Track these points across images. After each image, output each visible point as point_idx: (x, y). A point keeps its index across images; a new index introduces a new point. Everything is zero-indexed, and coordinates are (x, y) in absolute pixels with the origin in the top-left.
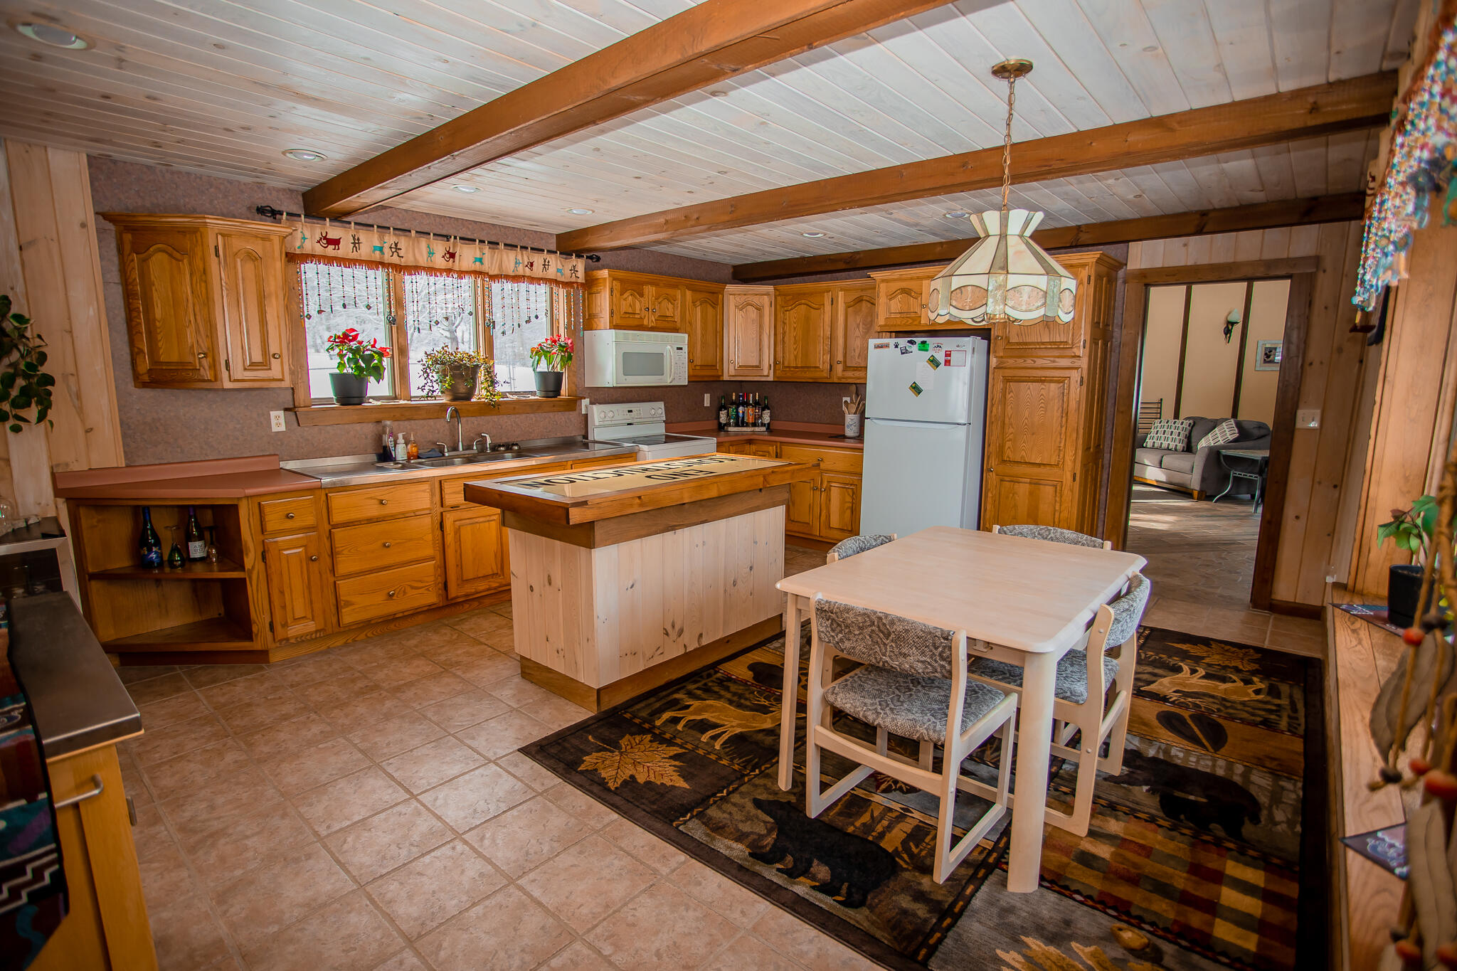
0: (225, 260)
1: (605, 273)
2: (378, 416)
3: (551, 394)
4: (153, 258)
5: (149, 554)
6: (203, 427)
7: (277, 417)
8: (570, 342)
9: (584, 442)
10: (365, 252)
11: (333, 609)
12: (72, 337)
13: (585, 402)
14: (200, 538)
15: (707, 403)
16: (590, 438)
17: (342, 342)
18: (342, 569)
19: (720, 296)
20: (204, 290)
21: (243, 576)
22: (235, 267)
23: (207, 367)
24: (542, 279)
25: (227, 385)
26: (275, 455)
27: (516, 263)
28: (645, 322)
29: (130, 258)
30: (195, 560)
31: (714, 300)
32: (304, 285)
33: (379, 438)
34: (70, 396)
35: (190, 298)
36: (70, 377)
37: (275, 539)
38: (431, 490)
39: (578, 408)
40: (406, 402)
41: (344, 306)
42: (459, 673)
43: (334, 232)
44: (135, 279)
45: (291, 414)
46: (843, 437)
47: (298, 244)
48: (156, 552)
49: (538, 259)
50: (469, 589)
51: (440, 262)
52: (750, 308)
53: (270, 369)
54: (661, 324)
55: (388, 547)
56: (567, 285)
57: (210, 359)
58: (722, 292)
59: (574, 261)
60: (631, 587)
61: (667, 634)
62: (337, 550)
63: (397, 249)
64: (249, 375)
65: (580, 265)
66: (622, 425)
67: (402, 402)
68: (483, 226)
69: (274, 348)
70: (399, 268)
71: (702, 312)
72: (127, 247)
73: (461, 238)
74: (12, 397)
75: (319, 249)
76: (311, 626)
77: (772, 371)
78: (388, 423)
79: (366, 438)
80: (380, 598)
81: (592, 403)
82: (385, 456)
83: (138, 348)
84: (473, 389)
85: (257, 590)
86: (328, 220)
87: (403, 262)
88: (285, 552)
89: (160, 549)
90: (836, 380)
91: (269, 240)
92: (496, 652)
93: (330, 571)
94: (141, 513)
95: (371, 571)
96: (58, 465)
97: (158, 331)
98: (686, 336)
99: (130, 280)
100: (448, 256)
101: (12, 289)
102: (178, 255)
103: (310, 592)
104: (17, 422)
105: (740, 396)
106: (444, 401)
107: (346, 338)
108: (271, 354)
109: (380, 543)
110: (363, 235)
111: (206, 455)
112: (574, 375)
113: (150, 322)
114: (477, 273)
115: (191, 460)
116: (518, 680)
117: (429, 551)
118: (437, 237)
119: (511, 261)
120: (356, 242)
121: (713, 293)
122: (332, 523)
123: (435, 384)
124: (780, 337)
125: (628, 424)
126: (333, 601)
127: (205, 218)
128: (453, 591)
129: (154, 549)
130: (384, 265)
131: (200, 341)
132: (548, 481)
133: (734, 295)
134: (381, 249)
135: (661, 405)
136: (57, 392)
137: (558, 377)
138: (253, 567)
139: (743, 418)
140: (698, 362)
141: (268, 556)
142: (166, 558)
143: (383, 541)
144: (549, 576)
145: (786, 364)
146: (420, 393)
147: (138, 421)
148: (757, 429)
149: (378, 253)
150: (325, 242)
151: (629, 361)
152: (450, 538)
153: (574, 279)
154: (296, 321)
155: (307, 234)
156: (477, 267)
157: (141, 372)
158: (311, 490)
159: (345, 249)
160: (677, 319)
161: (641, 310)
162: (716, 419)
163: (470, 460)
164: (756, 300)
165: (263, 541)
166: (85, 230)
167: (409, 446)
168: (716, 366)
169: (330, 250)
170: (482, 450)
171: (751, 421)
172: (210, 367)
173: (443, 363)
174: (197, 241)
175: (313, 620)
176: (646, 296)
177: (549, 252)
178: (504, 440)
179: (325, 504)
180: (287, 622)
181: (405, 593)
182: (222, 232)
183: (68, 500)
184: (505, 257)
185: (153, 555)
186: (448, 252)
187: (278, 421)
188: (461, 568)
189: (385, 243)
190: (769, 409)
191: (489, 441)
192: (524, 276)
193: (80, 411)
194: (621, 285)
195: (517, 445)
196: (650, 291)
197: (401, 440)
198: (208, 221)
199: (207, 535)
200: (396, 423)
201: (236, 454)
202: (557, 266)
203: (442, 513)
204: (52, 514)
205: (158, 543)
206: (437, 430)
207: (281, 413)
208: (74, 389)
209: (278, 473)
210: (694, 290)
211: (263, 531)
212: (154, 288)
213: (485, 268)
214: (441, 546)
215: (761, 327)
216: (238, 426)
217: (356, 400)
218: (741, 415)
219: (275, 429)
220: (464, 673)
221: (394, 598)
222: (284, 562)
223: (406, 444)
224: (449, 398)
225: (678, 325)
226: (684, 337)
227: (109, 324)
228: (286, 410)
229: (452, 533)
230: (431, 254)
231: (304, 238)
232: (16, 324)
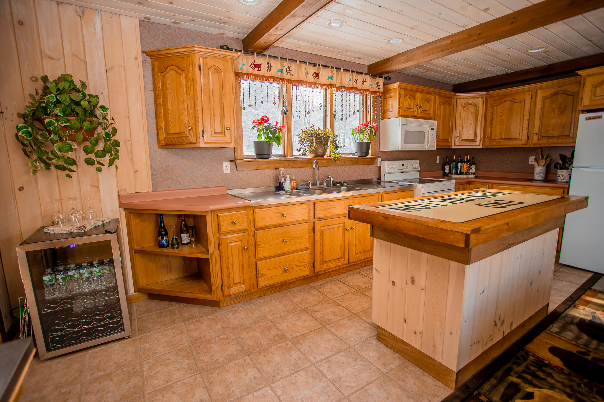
0: (204, 72)
1: (396, 85)
2: (277, 165)
3: (364, 154)
4: (168, 74)
5: (162, 241)
6: (190, 170)
7: (226, 165)
8: (375, 125)
9: (379, 182)
10: (274, 72)
11: (255, 278)
12: (129, 120)
13: (379, 159)
14: (187, 232)
15: (438, 162)
16: (382, 179)
17: (261, 123)
18: (260, 255)
19: (453, 100)
20: (192, 90)
21: (208, 258)
22: (209, 76)
23: (192, 135)
24: (361, 89)
25: (203, 145)
26: (224, 186)
27: (349, 80)
28: (416, 114)
29: (157, 75)
30: (184, 244)
31: (448, 102)
32: (242, 91)
33: (277, 178)
34: (128, 152)
35: (185, 96)
36: (128, 142)
37: (225, 237)
38: (309, 208)
39: (376, 163)
40: (291, 158)
41: (262, 103)
42: (333, 330)
43: (259, 60)
44: (160, 87)
45: (233, 163)
46: (532, 180)
47: (240, 66)
48: (165, 239)
49: (360, 78)
50: (326, 267)
51: (311, 79)
52: (470, 106)
53: (225, 136)
54: (423, 115)
55: (286, 242)
56: (373, 93)
57: (194, 130)
58: (453, 97)
59: (378, 80)
60: (483, 293)
61: (496, 325)
62: (258, 243)
63: (290, 71)
64: (214, 139)
65: (381, 81)
66: (398, 172)
67: (288, 158)
68: (332, 59)
69: (227, 125)
70: (290, 81)
71: (444, 109)
72: (156, 69)
73: (322, 66)
74: (96, 151)
75: (250, 70)
76: (242, 288)
77: (482, 142)
78: (282, 169)
79: (270, 177)
80: (280, 271)
81: (382, 160)
82: (280, 188)
83: (160, 126)
84: (325, 151)
85: (215, 267)
86: (255, 53)
87: (293, 78)
88: (231, 244)
89: (167, 238)
90: (532, 146)
91: (227, 61)
92: (351, 314)
93: (254, 256)
94: (159, 217)
95: (275, 256)
96: (121, 190)
97: (170, 115)
98: (436, 122)
99: (157, 88)
100: (315, 75)
101: (102, 93)
102: (179, 71)
103: (243, 268)
104: (100, 166)
105: (459, 157)
106: (310, 157)
107: (263, 120)
108: (226, 127)
109: (281, 239)
110: (273, 62)
111: (191, 186)
112: (375, 145)
113: (166, 111)
114: (330, 85)
115: (184, 188)
116: (374, 342)
117: (307, 244)
118: (310, 65)
119: (347, 79)
120: (269, 67)
121: (450, 98)
122: (256, 227)
123: (306, 148)
124: (489, 122)
125: (401, 172)
126: (254, 273)
127: (194, 47)
128: (318, 268)
129: (165, 238)
130: (282, 79)
131: (190, 120)
132: (407, 206)
133: (461, 99)
134: (282, 71)
135: (418, 162)
136: (122, 149)
137: (368, 144)
138: (213, 252)
139: (461, 170)
140: (440, 137)
141: (222, 247)
142: (170, 242)
143: (283, 238)
144: (412, 278)
145: (493, 138)
146: (298, 153)
147: (159, 166)
148: (469, 176)
149: (280, 73)
150: (253, 66)
151: (408, 136)
152: (318, 237)
153: (377, 90)
154: (238, 110)
155: (245, 62)
156: (329, 82)
157: (161, 140)
158: (245, 208)
159: (263, 71)
160: (431, 112)
161: (414, 106)
162: (442, 170)
163: (324, 191)
164: (475, 101)
165: (219, 237)
166: (137, 61)
167: (292, 182)
168: (448, 140)
169: (256, 71)
170: (328, 185)
171: (465, 171)
172: (194, 135)
173: (312, 136)
174: (190, 62)
175: (244, 284)
176: (417, 99)
177: (366, 74)
178: (339, 180)
179: (252, 216)
180: (230, 285)
181: (293, 269)
182: (203, 56)
183: (125, 209)
184: (343, 76)
185: (164, 241)
186: (315, 73)
187: (227, 167)
188: (323, 254)
189: (284, 66)
190: (474, 165)
191: (332, 180)
192: (352, 88)
193: (132, 161)
194: (405, 92)
195: (346, 182)
196: (418, 95)
197: (288, 179)
198: (195, 49)
199: (190, 231)
200: (286, 169)
201: (206, 185)
202: (370, 82)
203: (314, 222)
204: (117, 217)
205: (166, 234)
206: (305, 174)
207: (228, 163)
208: (129, 148)
209: (225, 197)
210: (441, 96)
211: (219, 231)
212: (168, 91)
213: (334, 82)
214: (313, 242)
215: (477, 117)
216: (207, 170)
217: (266, 156)
218: (459, 168)
219: (225, 172)
220: (336, 330)
221: (287, 272)
222: (230, 250)
223: (291, 181)
224: (314, 155)
225: (432, 116)
226: (435, 122)
227: (147, 113)
228: (231, 161)
229: (319, 234)
230: (307, 74)
231: (243, 64)
232: (102, 112)
